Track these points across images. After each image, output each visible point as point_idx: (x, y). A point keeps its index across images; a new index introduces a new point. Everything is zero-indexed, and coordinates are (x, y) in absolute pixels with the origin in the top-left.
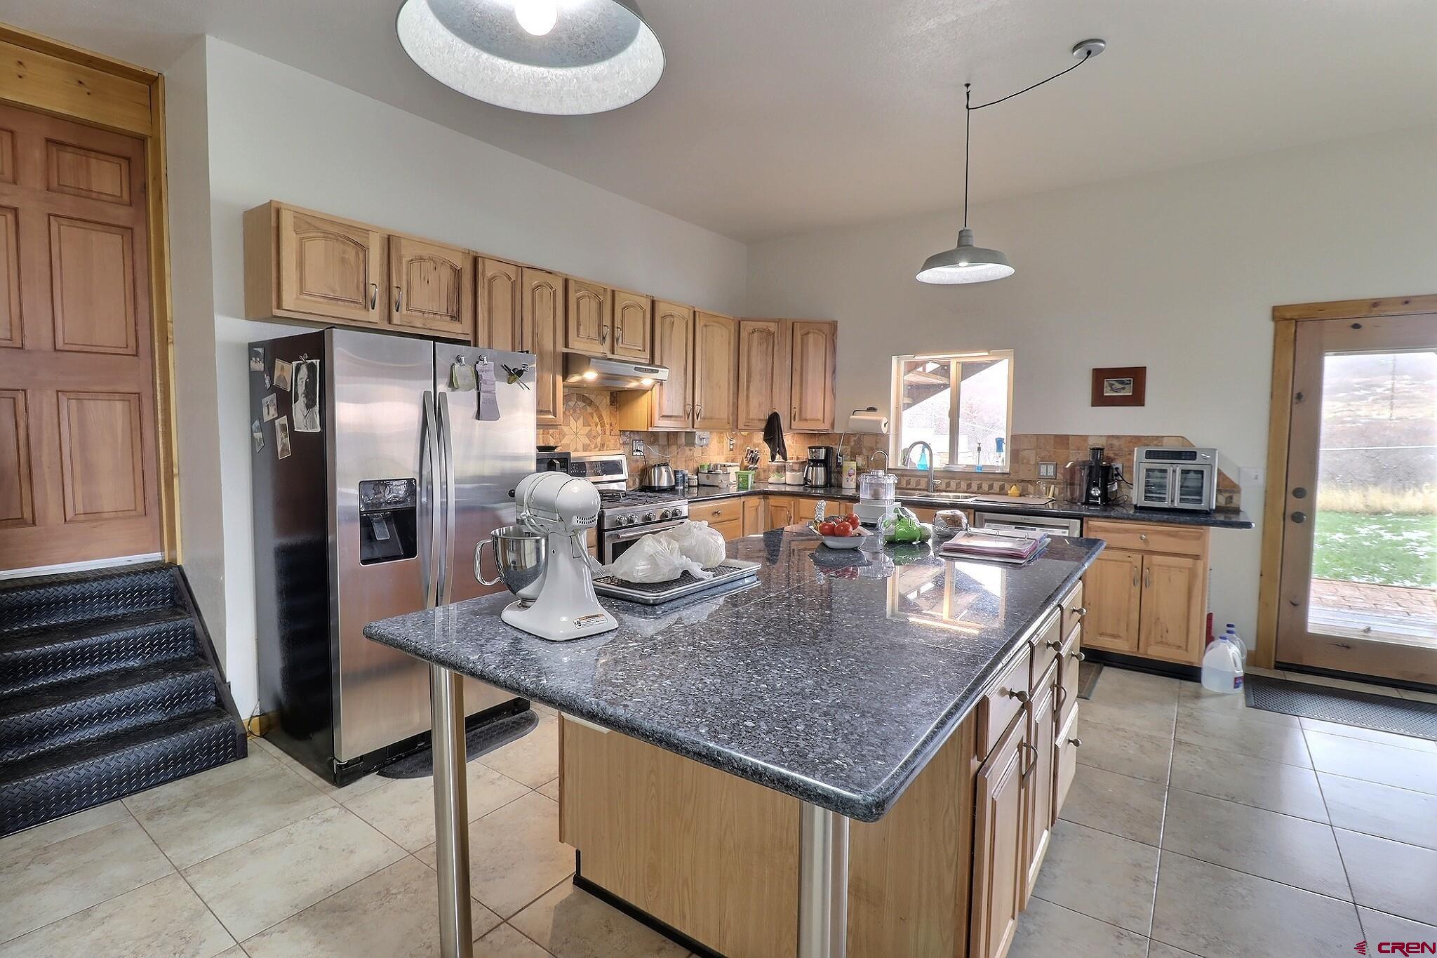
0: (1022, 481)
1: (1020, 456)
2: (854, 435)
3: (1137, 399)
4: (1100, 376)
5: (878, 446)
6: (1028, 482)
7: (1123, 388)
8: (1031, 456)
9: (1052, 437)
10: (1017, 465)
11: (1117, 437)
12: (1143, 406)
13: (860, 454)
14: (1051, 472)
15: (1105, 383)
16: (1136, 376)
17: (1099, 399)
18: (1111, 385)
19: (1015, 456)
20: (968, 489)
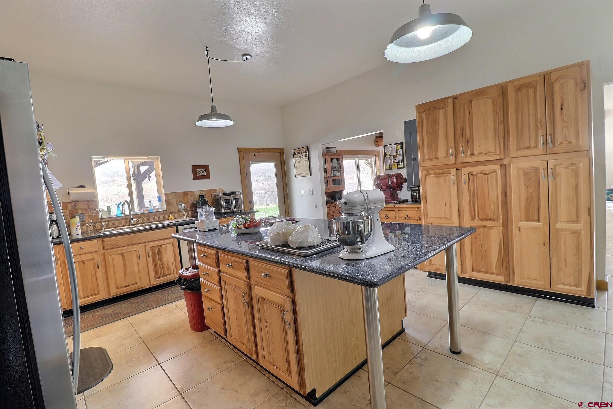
0: (172, 213)
1: (170, 202)
2: (70, 203)
3: (207, 177)
4: (195, 168)
5: (90, 207)
6: (175, 212)
7: (203, 173)
8: (174, 201)
9: (181, 193)
10: (169, 206)
11: (204, 191)
12: (210, 179)
13: (77, 213)
14: (183, 207)
15: (197, 171)
16: (206, 168)
17: (196, 177)
18: (199, 172)
19: (168, 203)
20: (148, 221)
